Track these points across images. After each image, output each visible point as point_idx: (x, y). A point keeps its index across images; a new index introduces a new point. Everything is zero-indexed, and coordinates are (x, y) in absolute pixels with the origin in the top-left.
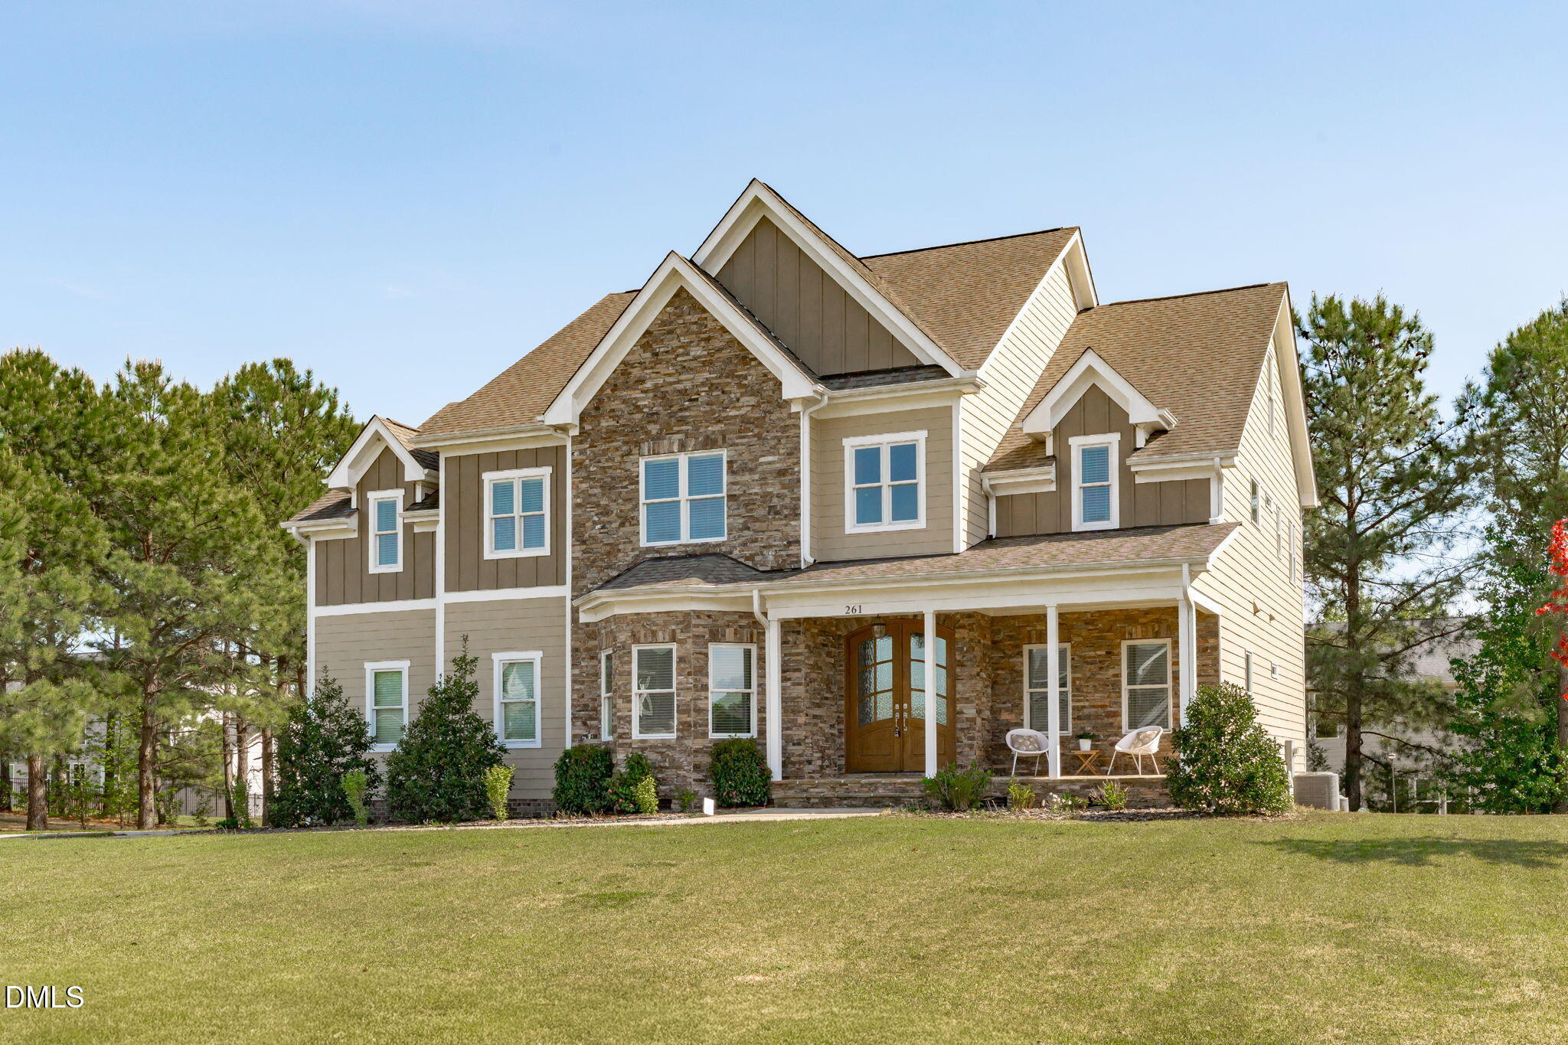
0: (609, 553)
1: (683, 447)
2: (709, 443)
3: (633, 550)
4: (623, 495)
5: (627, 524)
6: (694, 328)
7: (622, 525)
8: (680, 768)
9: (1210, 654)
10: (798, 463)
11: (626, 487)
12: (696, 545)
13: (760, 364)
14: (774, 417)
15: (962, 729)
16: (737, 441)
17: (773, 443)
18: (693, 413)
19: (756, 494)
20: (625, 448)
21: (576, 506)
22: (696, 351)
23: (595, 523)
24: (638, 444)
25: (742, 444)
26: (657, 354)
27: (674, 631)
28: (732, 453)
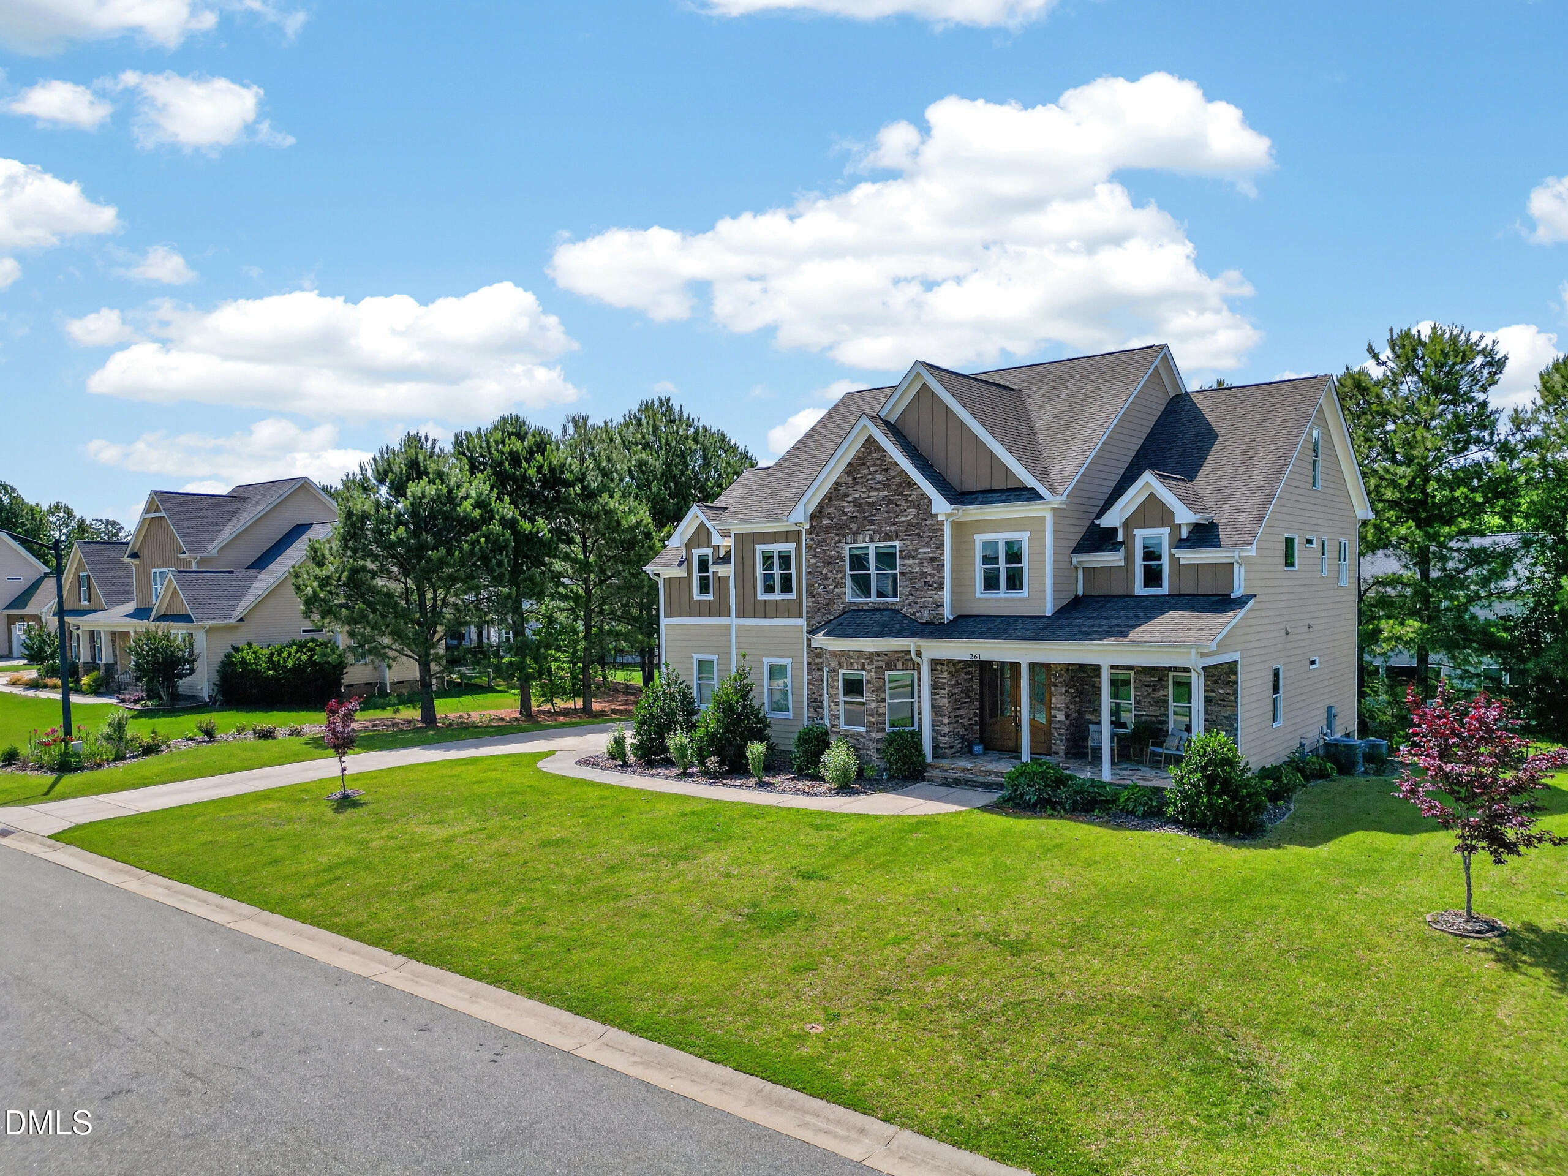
0: (828, 604)
1: (872, 540)
2: (888, 537)
3: (842, 604)
4: (836, 568)
5: (839, 587)
6: (878, 462)
7: (836, 587)
8: (869, 749)
9: (1232, 686)
10: (943, 554)
11: (837, 563)
12: (880, 603)
13: (918, 488)
14: (928, 523)
15: (1055, 728)
16: (905, 538)
17: (927, 540)
18: (878, 518)
19: (917, 573)
20: (837, 538)
21: (809, 573)
22: (880, 477)
23: (819, 585)
24: (844, 536)
25: (909, 540)
26: (855, 478)
27: (864, 663)
28: (902, 545)
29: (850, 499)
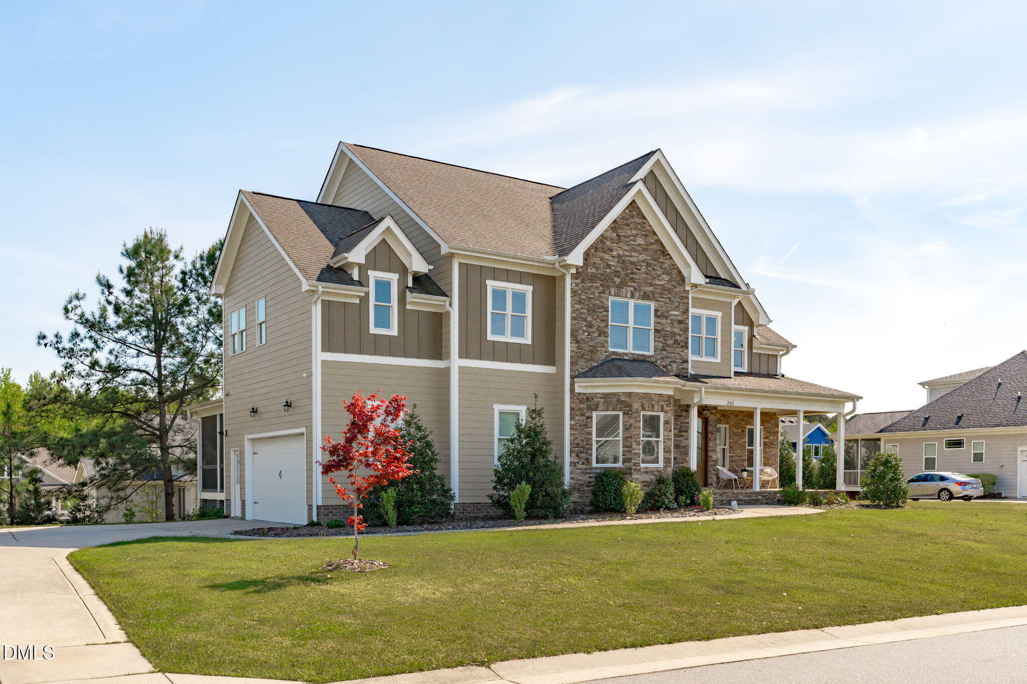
0: (591, 352)
1: (632, 297)
2: (646, 297)
3: (605, 352)
4: (600, 317)
5: (602, 335)
6: (639, 226)
7: (600, 335)
10: (688, 318)
11: (601, 312)
12: (639, 355)
13: (671, 258)
14: (677, 290)
16: (660, 299)
17: (677, 304)
18: (637, 277)
19: (669, 331)
20: (600, 288)
21: (573, 318)
22: (640, 241)
23: (584, 331)
24: (608, 287)
25: (663, 302)
26: (619, 236)
27: (662, 405)
28: (657, 305)
29: (615, 253)
